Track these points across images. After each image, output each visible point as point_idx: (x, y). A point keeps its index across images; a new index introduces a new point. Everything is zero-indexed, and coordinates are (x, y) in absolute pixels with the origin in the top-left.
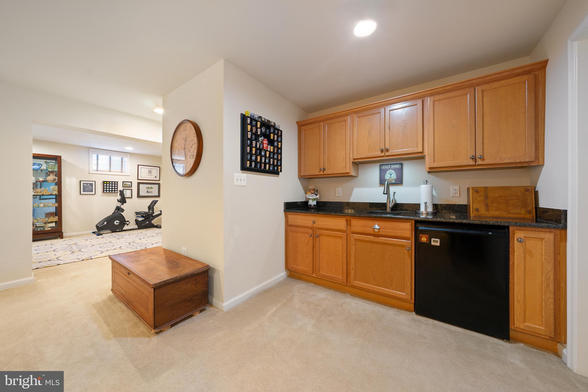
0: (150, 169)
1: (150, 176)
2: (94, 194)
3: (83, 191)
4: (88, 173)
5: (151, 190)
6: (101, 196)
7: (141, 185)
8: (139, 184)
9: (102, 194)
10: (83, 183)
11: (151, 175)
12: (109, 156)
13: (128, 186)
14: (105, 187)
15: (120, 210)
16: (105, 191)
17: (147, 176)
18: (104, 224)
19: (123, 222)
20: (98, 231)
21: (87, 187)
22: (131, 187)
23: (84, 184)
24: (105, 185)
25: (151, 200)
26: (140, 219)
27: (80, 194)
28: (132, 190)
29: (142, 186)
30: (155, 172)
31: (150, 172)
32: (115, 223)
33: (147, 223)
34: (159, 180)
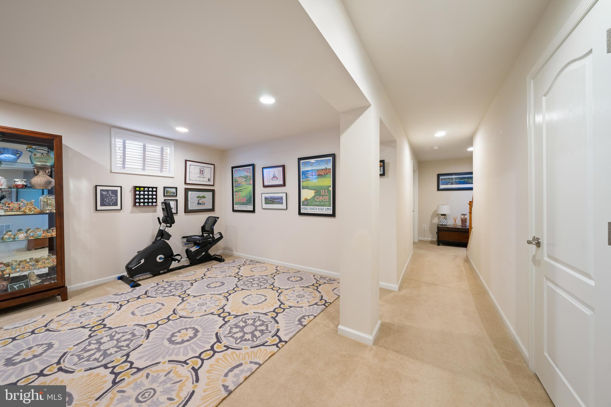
0: (202, 167)
1: (201, 179)
2: (120, 208)
3: (101, 205)
4: (110, 172)
5: (204, 200)
6: (131, 212)
7: (190, 193)
8: (187, 190)
9: (132, 208)
10: (101, 190)
11: (204, 176)
12: (142, 144)
13: (171, 194)
14: (137, 196)
15: (165, 237)
16: (137, 204)
17: (198, 179)
18: (140, 262)
19: (170, 256)
20: (130, 277)
21: (108, 197)
22: (176, 196)
23: (102, 192)
24: (138, 193)
25: (205, 216)
26: (194, 249)
27: (96, 210)
28: (177, 200)
29: (191, 195)
30: (208, 171)
31: (202, 172)
32: (158, 259)
33: (203, 254)
34: (213, 185)
